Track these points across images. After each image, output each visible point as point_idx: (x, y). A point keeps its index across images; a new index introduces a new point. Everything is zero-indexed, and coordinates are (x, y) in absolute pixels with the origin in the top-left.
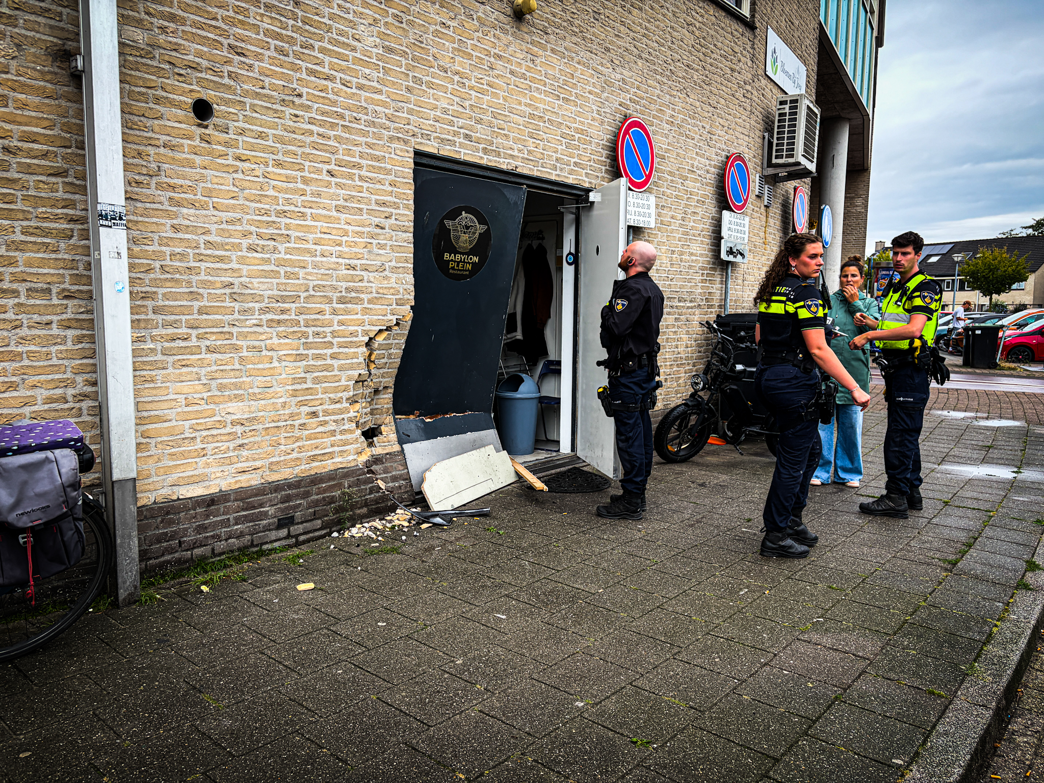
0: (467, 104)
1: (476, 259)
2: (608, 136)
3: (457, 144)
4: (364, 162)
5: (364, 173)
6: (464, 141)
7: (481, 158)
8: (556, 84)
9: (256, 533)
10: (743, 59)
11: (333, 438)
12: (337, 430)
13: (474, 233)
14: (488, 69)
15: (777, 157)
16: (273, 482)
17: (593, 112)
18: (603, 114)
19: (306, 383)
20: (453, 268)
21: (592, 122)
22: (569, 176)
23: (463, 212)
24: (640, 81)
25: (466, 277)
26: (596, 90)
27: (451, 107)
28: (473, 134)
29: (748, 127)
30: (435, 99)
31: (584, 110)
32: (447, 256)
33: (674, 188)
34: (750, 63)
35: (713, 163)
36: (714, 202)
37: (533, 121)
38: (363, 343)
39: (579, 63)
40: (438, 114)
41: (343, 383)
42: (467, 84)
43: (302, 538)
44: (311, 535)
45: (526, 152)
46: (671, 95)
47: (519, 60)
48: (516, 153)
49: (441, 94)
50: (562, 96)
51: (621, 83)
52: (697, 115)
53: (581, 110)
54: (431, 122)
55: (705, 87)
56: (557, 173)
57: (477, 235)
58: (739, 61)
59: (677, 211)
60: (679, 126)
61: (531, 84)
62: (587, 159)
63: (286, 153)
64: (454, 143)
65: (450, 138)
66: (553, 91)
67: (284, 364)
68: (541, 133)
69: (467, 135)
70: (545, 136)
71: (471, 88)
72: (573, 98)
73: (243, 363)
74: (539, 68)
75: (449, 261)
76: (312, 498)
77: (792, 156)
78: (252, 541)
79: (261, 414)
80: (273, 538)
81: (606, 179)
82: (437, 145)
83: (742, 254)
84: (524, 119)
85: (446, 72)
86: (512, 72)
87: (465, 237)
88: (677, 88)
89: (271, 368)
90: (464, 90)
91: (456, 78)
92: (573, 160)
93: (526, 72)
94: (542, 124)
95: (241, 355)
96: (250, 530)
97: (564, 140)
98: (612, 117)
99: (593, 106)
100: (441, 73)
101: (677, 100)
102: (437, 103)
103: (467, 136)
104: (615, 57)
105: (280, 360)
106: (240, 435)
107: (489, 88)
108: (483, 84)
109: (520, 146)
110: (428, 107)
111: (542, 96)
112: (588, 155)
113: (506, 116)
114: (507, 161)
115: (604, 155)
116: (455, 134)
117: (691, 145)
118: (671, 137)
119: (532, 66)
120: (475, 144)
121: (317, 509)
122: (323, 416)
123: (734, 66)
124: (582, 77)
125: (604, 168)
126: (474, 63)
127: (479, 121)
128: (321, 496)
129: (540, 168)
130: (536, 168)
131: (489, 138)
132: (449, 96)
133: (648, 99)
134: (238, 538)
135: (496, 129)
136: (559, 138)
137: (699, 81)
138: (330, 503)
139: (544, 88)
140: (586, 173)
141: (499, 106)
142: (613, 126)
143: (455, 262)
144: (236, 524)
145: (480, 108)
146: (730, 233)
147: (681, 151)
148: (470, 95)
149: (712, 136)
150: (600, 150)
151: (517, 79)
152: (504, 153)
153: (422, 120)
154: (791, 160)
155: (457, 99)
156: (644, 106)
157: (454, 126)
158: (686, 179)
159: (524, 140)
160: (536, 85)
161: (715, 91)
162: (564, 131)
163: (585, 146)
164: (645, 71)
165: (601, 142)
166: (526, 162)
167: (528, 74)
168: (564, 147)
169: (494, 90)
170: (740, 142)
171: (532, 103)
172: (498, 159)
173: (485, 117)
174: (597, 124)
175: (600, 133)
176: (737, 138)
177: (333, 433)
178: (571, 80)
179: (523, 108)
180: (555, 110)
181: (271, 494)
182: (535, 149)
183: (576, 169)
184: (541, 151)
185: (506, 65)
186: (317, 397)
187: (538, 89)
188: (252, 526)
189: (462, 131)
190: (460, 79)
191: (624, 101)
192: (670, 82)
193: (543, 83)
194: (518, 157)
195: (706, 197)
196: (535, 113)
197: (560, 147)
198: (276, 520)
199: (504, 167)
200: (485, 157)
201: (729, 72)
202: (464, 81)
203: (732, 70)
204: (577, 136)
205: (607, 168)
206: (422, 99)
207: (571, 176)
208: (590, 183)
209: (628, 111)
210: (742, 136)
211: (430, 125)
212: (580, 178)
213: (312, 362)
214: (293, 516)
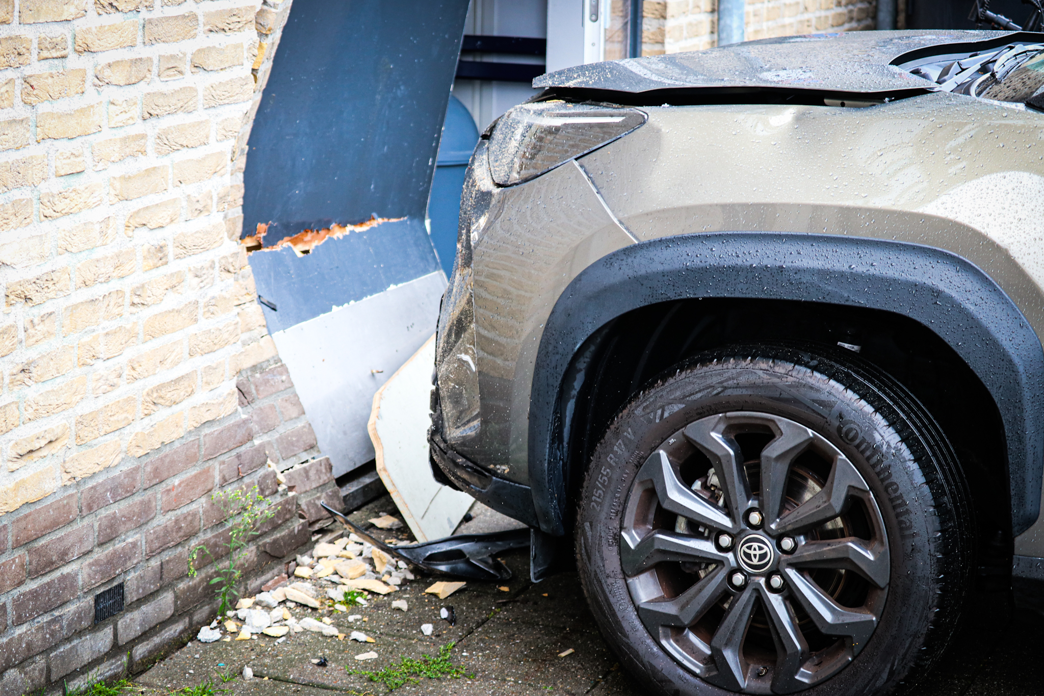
9: (56, 646)
11: (193, 329)
12: (202, 302)
16: (84, 480)
19: (144, 153)
38: (252, 16)
41: (214, 147)
43: (140, 651)
44: (157, 640)
67: (109, 93)
73: (33, 99)
76: (155, 523)
78: (49, 670)
79: (62, 261)
80: (87, 657)
89: (82, 111)
95: (27, 71)
96: (44, 638)
105: (100, 81)
106: (21, 335)
121: (166, 556)
122: (178, 257)
128: (171, 516)
134: (21, 665)
138: (189, 536)
144: (19, 622)
177: (191, 311)
181: (83, 518)
186: (165, 197)
188: (49, 623)
198: (90, 599)
213: (157, 86)
214: (121, 586)
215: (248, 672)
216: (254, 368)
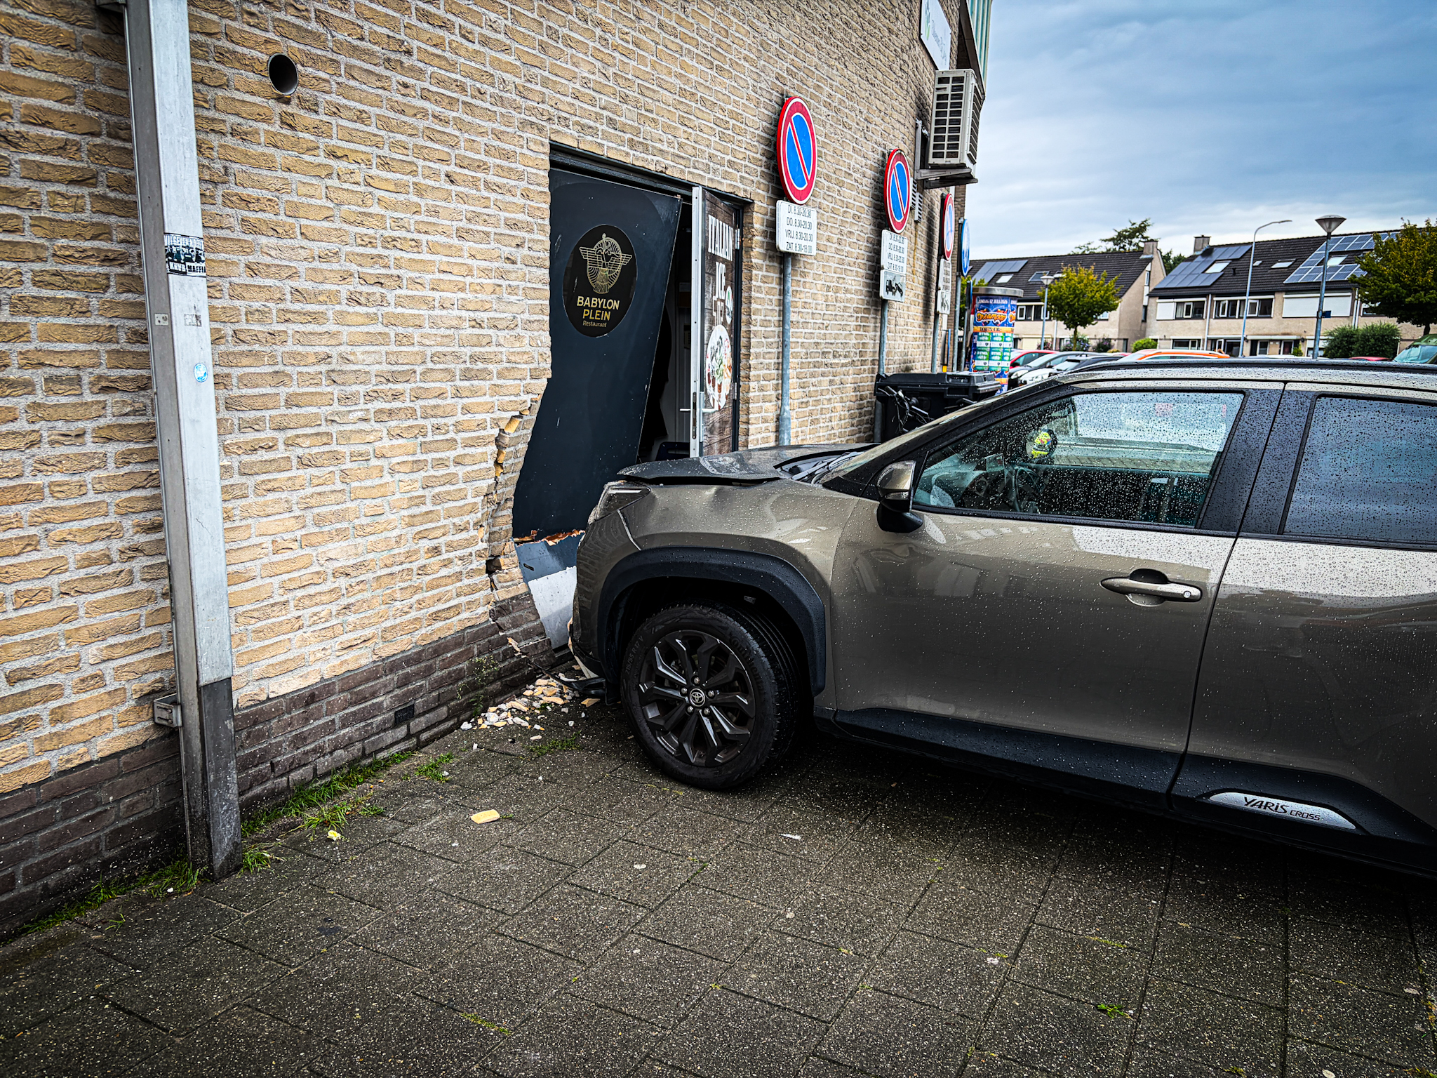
0: (610, 71)
1: (616, 304)
2: (765, 124)
3: (600, 133)
4: (491, 161)
5: (491, 178)
6: (607, 129)
7: (627, 154)
8: (709, 45)
9: (369, 737)
10: (901, 16)
11: (459, 584)
12: (464, 572)
13: (616, 266)
14: (634, 18)
15: (935, 155)
16: (388, 658)
17: (748, 88)
18: (759, 91)
19: (424, 504)
20: (587, 318)
21: (747, 103)
22: (723, 181)
23: (604, 235)
24: (798, 43)
25: (601, 331)
26: (752, 56)
27: (592, 77)
28: (618, 118)
29: (904, 112)
30: (574, 64)
31: (739, 85)
32: (580, 299)
33: (830, 198)
34: (907, 22)
35: (869, 162)
36: (869, 217)
37: (683, 100)
38: (493, 439)
39: (734, 14)
40: (578, 86)
41: (470, 500)
42: (610, 41)
43: (424, 736)
44: (436, 730)
45: (676, 146)
46: (829, 66)
47: (668, 7)
48: (665, 147)
49: (581, 55)
50: (716, 62)
51: (777, 46)
52: (854, 95)
53: (736, 85)
54: (569, 99)
55: (863, 54)
56: (710, 176)
57: (619, 269)
58: (897, 19)
59: (833, 230)
60: (837, 111)
61: (681, 43)
62: (741, 156)
63: (394, 145)
64: (594, 131)
65: (591, 123)
66: (705, 56)
67: (398, 477)
68: (692, 117)
69: (611, 119)
70: (697, 122)
71: (615, 48)
72: (727, 67)
73: (347, 480)
74: (691, 20)
75: (583, 308)
76: (435, 675)
77: (955, 155)
78: (364, 749)
79: (370, 556)
80: (389, 741)
81: (762, 186)
82: (576, 135)
83: (900, 291)
84: (675, 97)
85: (586, 21)
86: (661, 26)
87: (604, 272)
88: (836, 56)
89: (381, 485)
90: (606, 51)
91: (598, 31)
92: (727, 158)
93: (676, 26)
94: (693, 104)
95: (343, 467)
96: (360, 734)
97: (718, 129)
98: (768, 95)
99: (748, 79)
100: (580, 23)
101: (834, 72)
102: (576, 70)
103: (611, 122)
104: (772, 6)
105: (392, 471)
106: (344, 591)
107: (635, 49)
108: (628, 42)
109: (670, 137)
110: (566, 76)
111: (694, 63)
112: (743, 150)
113: (654, 91)
114: (655, 158)
115: (760, 151)
116: (598, 117)
117: (848, 137)
118: (828, 126)
119: (683, 16)
120: (620, 133)
121: (442, 690)
122: (447, 551)
123: (891, 26)
124: (737, 35)
125: (759, 169)
126: (617, 8)
127: (624, 99)
128: (446, 671)
129: (692, 170)
130: (687, 170)
131: (636, 125)
132: (590, 59)
133: (806, 71)
134: (345, 748)
135: (643, 112)
136: (712, 125)
137: (857, 46)
138: (457, 680)
139: (696, 51)
140: (741, 177)
141: (647, 76)
142: (770, 108)
143: (590, 309)
144: (344, 727)
145: (626, 79)
146: (890, 261)
147: (837, 145)
148: (614, 58)
149: (869, 125)
150: (756, 143)
151: (666, 36)
152: (652, 146)
153: (558, 96)
154: (954, 161)
155: (599, 64)
156: (802, 81)
157: (595, 106)
158: (841, 184)
159: (675, 128)
160: (688, 46)
161: (873, 61)
162: (717, 115)
163: (740, 138)
164: (803, 29)
165: (757, 132)
166: (677, 160)
167: (679, 29)
168: (717, 139)
169: (641, 52)
170: (896, 133)
171: (683, 72)
172: (646, 156)
173: (631, 93)
174: (752, 106)
175: (756, 119)
176: (894, 128)
177: (458, 576)
178: (724, 40)
179: (673, 80)
180: (708, 84)
181: (386, 676)
182: (686, 141)
183: (730, 170)
184: (693, 144)
185: (654, 14)
186: (439, 524)
187: (690, 51)
188: (364, 727)
189: (605, 113)
190: (602, 33)
191: (781, 72)
192: (828, 47)
193: (694, 43)
194: (668, 153)
195: (862, 210)
196: (686, 87)
197: (713, 139)
198: (392, 714)
199: (652, 167)
200: (632, 152)
201: (886, 33)
202: (607, 36)
203: (890, 31)
204: (732, 122)
205: (763, 169)
206: (558, 63)
207: (725, 181)
208: (745, 191)
209: (786, 88)
210: (897, 125)
211: (569, 104)
212: (735, 183)
213: (431, 472)
214: (413, 706)
215: (475, 746)
216: (513, 598)
